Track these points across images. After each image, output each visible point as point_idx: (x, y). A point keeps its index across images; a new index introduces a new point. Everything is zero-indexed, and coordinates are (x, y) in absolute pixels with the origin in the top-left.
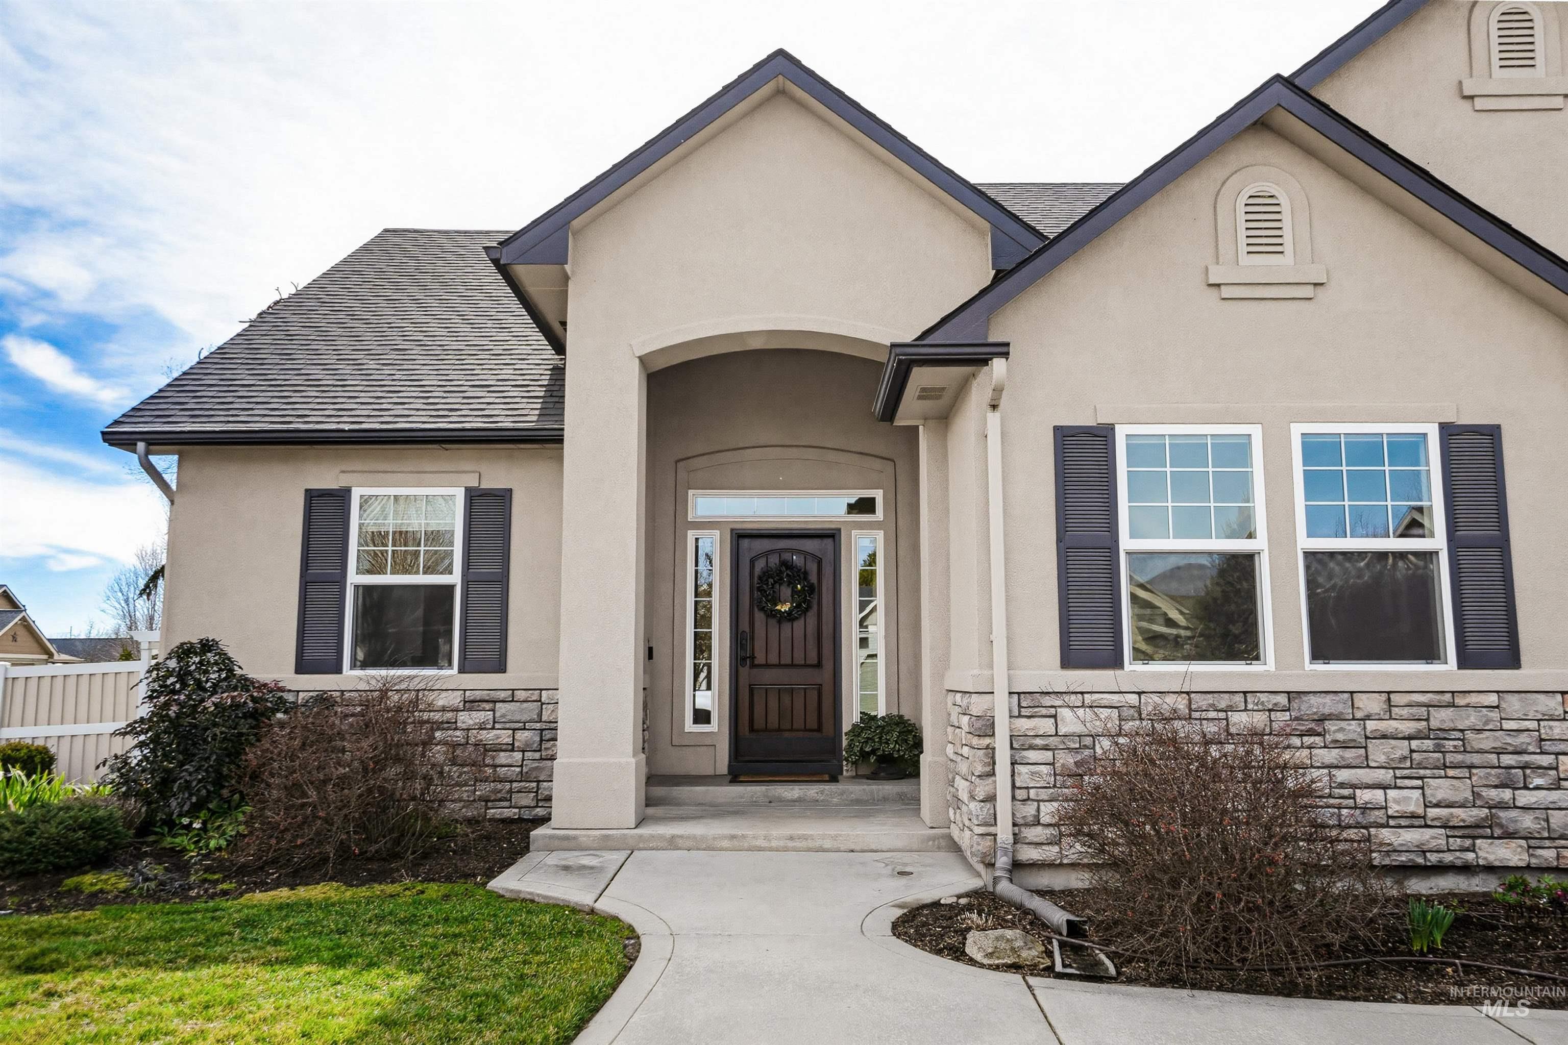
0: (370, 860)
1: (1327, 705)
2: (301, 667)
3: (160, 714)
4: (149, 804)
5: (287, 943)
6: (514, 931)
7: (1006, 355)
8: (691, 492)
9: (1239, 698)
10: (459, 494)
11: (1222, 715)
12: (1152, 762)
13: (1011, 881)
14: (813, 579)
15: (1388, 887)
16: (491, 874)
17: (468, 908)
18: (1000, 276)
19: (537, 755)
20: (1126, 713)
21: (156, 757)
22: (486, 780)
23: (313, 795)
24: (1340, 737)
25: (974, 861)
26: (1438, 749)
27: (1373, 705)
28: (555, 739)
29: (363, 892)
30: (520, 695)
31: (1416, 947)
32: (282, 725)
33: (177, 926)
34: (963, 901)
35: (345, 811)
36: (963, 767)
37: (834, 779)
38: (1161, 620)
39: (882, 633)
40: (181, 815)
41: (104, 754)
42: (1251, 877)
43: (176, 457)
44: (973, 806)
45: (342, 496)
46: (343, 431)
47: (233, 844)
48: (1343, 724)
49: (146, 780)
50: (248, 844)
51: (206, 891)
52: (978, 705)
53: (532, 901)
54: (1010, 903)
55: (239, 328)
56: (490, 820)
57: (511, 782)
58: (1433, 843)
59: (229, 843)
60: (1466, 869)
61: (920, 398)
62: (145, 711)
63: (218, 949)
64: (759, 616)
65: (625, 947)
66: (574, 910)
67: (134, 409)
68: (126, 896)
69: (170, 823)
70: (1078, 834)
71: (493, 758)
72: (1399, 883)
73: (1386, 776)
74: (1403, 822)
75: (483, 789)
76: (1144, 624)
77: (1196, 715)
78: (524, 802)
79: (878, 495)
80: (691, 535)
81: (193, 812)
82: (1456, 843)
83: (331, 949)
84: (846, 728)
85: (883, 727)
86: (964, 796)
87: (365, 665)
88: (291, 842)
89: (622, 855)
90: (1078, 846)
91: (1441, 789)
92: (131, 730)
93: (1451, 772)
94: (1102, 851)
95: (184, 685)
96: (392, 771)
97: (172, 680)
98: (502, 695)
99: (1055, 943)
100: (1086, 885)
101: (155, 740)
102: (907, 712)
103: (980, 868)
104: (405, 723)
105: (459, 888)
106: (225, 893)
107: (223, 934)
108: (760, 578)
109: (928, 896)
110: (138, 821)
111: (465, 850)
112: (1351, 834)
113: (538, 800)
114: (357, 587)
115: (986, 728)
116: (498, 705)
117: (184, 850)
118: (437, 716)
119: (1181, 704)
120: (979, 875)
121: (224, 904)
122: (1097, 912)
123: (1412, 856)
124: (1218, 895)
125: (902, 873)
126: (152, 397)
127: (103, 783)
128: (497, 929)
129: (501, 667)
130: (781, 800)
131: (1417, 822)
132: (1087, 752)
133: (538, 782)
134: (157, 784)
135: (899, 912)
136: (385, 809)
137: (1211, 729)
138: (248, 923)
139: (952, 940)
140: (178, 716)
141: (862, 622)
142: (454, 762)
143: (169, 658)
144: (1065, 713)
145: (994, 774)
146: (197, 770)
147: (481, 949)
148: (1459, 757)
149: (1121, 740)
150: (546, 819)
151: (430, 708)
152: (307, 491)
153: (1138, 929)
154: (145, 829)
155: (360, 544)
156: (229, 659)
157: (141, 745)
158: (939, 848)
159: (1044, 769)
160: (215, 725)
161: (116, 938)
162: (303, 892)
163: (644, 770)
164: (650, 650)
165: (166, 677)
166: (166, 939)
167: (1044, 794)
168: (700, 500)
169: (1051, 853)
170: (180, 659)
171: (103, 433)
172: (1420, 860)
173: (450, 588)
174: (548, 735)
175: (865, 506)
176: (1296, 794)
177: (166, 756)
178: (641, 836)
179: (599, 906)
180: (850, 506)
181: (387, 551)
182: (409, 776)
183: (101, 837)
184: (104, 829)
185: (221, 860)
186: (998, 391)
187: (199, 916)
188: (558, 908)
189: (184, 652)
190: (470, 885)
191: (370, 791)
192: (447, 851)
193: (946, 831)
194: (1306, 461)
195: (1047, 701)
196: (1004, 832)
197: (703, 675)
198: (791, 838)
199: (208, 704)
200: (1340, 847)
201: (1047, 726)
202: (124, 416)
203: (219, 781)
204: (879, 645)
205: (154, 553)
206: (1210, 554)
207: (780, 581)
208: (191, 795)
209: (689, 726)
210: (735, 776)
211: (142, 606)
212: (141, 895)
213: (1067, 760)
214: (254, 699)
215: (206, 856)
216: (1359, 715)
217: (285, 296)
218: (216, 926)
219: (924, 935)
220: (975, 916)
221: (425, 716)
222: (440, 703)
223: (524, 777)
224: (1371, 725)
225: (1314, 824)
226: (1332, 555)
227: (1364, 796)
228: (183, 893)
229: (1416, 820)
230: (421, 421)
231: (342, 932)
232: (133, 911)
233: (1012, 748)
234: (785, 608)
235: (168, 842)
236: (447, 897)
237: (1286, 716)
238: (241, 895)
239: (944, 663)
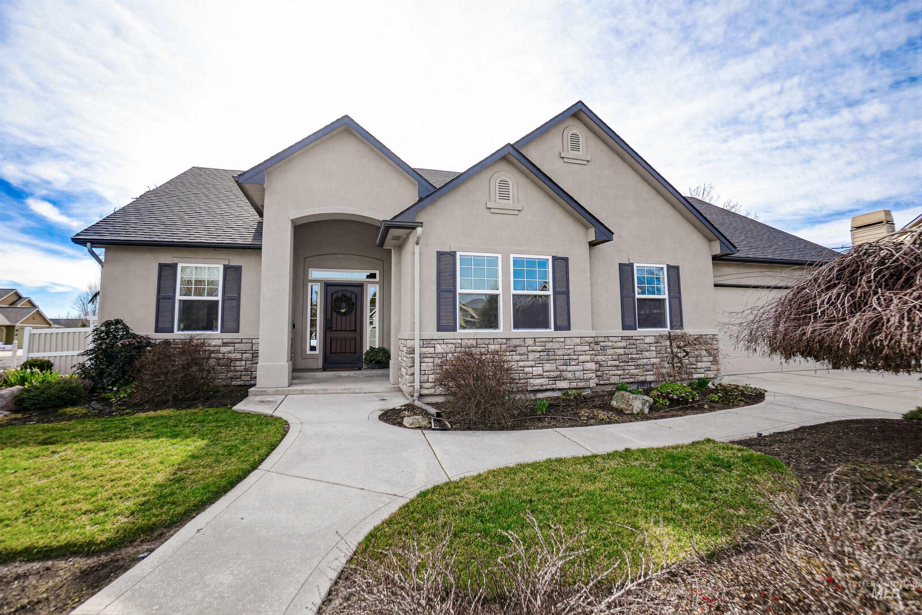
0: (187, 400)
1: (517, 342)
2: (157, 330)
3: (98, 348)
4: (94, 381)
5: (153, 431)
6: (242, 424)
7: (422, 226)
8: (310, 269)
9: (492, 340)
10: (221, 267)
11: (486, 346)
12: (465, 361)
13: (419, 400)
14: (354, 300)
15: (532, 396)
16: (234, 404)
17: (224, 416)
18: (421, 200)
19: (251, 362)
20: (457, 345)
21: (97, 363)
22: (231, 371)
23: (163, 378)
24: (521, 352)
25: (407, 395)
26: (548, 355)
27: (530, 342)
28: (258, 357)
29: (184, 412)
30: (244, 341)
31: (538, 413)
32: (150, 351)
33: (108, 426)
34: (403, 408)
35: (176, 383)
36: (404, 364)
37: (360, 369)
38: (470, 316)
39: (378, 319)
40: (108, 386)
41: (75, 363)
42: (493, 395)
43: (104, 249)
44: (407, 377)
45: (174, 266)
46: (175, 242)
47: (130, 396)
48: (521, 348)
49: (93, 372)
50: (137, 395)
51: (119, 413)
52: (409, 343)
53: (249, 413)
54: (418, 408)
55: (132, 201)
56: (233, 386)
57: (241, 372)
58: (545, 383)
59: (128, 395)
60: (553, 390)
61: (393, 239)
62: (92, 346)
63: (125, 434)
64: (334, 314)
65: (284, 428)
66: (265, 416)
67: (86, 230)
68: (85, 416)
69: (103, 388)
70: (441, 385)
71: (234, 363)
72: (535, 395)
73: (532, 363)
74: (537, 377)
75: (230, 375)
76: (464, 318)
77: (478, 346)
78: (246, 379)
79: (377, 272)
80: (310, 284)
81: (113, 384)
82: (551, 382)
83: (171, 432)
84: (364, 352)
85: (377, 352)
86: (404, 373)
87: (183, 330)
88: (154, 394)
89: (284, 396)
90: (440, 388)
91: (548, 367)
92: (86, 353)
93: (550, 362)
94: (448, 389)
95: (108, 337)
96: (195, 368)
97: (103, 334)
98: (238, 341)
99: (432, 419)
100: (443, 401)
101: (96, 357)
102: (385, 346)
103: (409, 397)
104: (199, 351)
105: (222, 409)
106: (127, 414)
107: (127, 428)
108: (335, 300)
109: (391, 407)
110: (90, 388)
111: (223, 396)
112: (522, 381)
113: (251, 378)
114: (180, 301)
115: (412, 351)
116: (236, 344)
117: (110, 398)
118: (212, 348)
119: (474, 342)
120: (408, 399)
121: (127, 418)
122: (446, 409)
123: (539, 387)
124: (483, 401)
125: (382, 400)
126: (93, 226)
127: (74, 373)
128: (236, 423)
129: (238, 331)
130: (340, 377)
131: (540, 377)
132: (445, 358)
133: (252, 372)
134: (98, 374)
135: (381, 412)
136: (192, 382)
137: (483, 350)
138: (137, 424)
139: (399, 420)
140: (106, 348)
141: (371, 317)
142: (219, 365)
143: (102, 326)
144: (438, 346)
145: (414, 366)
146: (114, 369)
147: (230, 431)
148: (553, 357)
149: (455, 354)
150: (254, 385)
151: (209, 345)
152: (160, 264)
153: (459, 413)
154: (93, 390)
155: (181, 285)
156: (127, 327)
157: (90, 359)
158: (396, 391)
159: (431, 364)
160: (122, 351)
161: (82, 431)
162: (159, 413)
163: (291, 368)
164: (294, 325)
165: (100, 334)
166: (103, 431)
167: (430, 372)
168: (313, 272)
169: (432, 391)
170: (106, 327)
171: (72, 239)
172: (541, 388)
173: (217, 302)
174: (255, 355)
175: (373, 276)
176: (508, 370)
177: (101, 363)
178: (290, 390)
179: (274, 414)
180: (367, 276)
181: (191, 288)
182: (201, 370)
183: (75, 394)
184: (75, 391)
185: (125, 402)
186: (419, 238)
187: (117, 422)
188: (259, 416)
189: (108, 324)
190: (225, 408)
191: (186, 375)
192: (217, 397)
193: (398, 385)
194: (514, 266)
195: (433, 342)
196: (417, 385)
197: (314, 334)
198: (344, 389)
199: (119, 344)
200: (518, 385)
201: (431, 350)
202: (82, 232)
203: (124, 372)
204: (376, 324)
205: (95, 286)
206: (485, 295)
207: (342, 301)
208: (112, 378)
209: (308, 352)
210: (324, 369)
211: (90, 307)
212: (92, 415)
213: (438, 361)
214: (138, 342)
215: (118, 401)
216: (527, 345)
217: (151, 189)
218: (123, 425)
219: (389, 419)
220: (407, 412)
221: (207, 348)
222: (213, 344)
223: (246, 370)
224: (530, 348)
225: (512, 378)
226: (521, 295)
227: (527, 370)
228: (110, 414)
229: (540, 376)
230: (205, 239)
231: (176, 426)
232: (89, 421)
233: (420, 357)
234: (343, 311)
235: (103, 395)
236: (216, 413)
237: (505, 346)
238: (134, 414)
239: (398, 330)
